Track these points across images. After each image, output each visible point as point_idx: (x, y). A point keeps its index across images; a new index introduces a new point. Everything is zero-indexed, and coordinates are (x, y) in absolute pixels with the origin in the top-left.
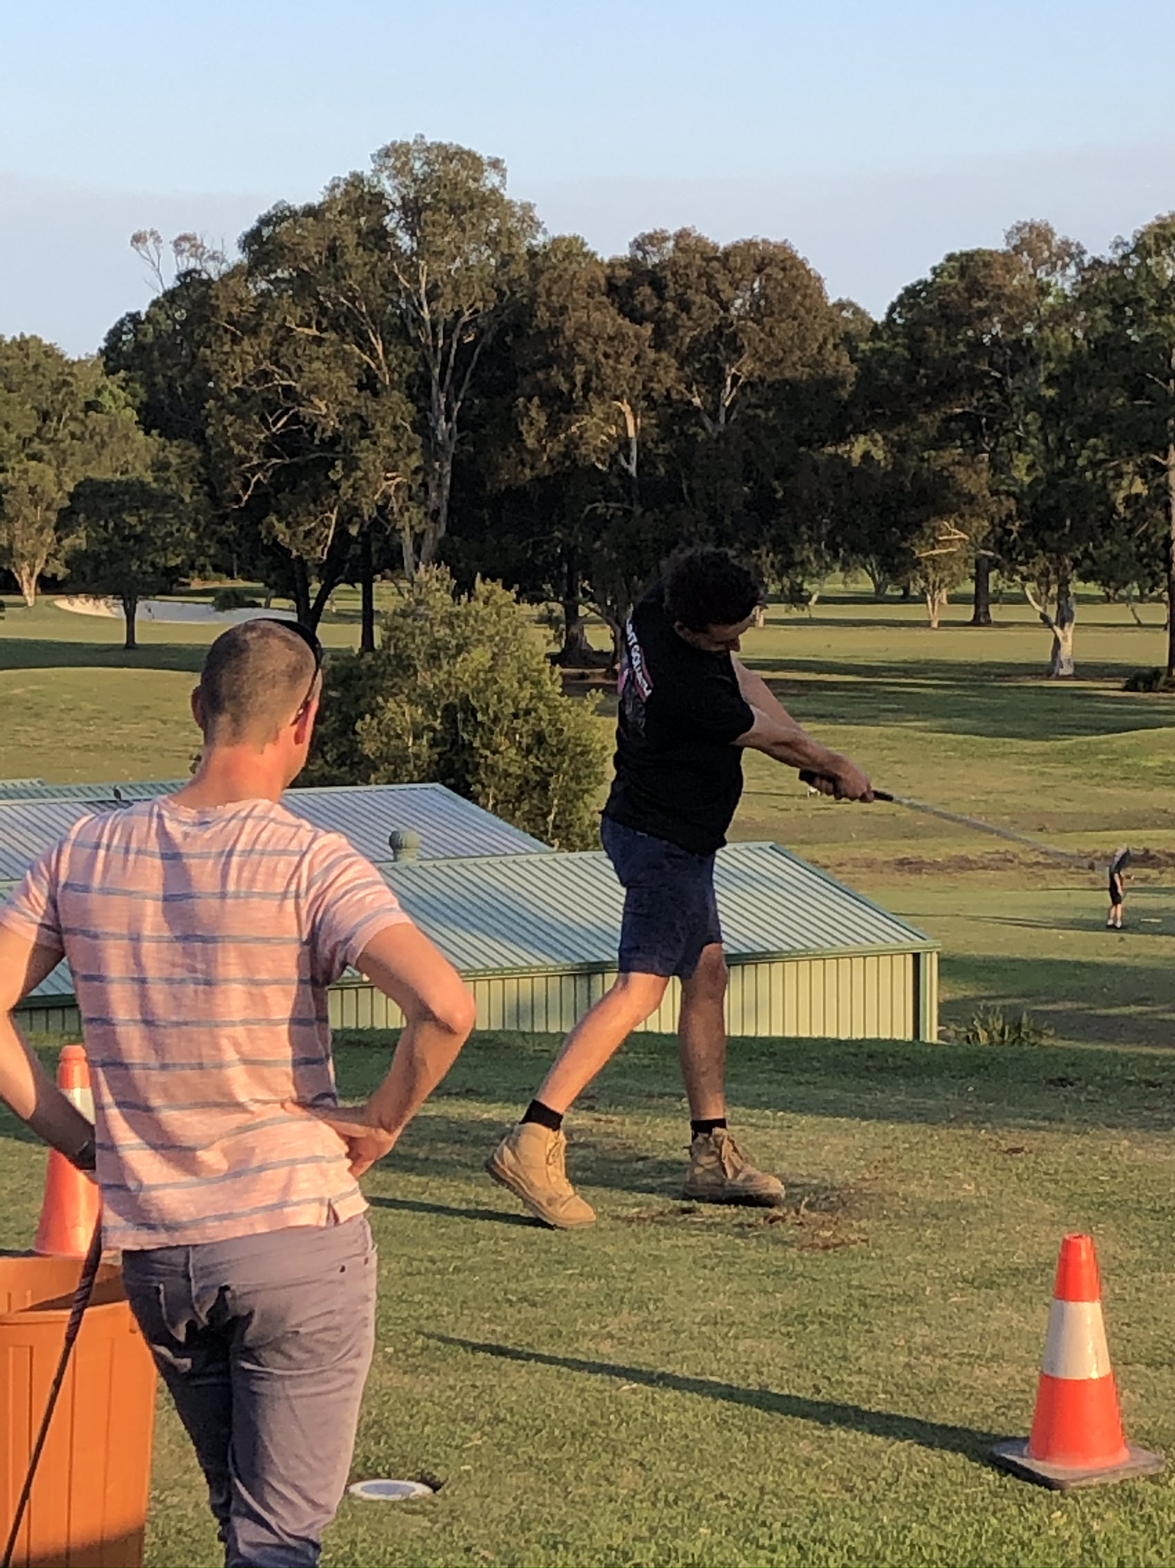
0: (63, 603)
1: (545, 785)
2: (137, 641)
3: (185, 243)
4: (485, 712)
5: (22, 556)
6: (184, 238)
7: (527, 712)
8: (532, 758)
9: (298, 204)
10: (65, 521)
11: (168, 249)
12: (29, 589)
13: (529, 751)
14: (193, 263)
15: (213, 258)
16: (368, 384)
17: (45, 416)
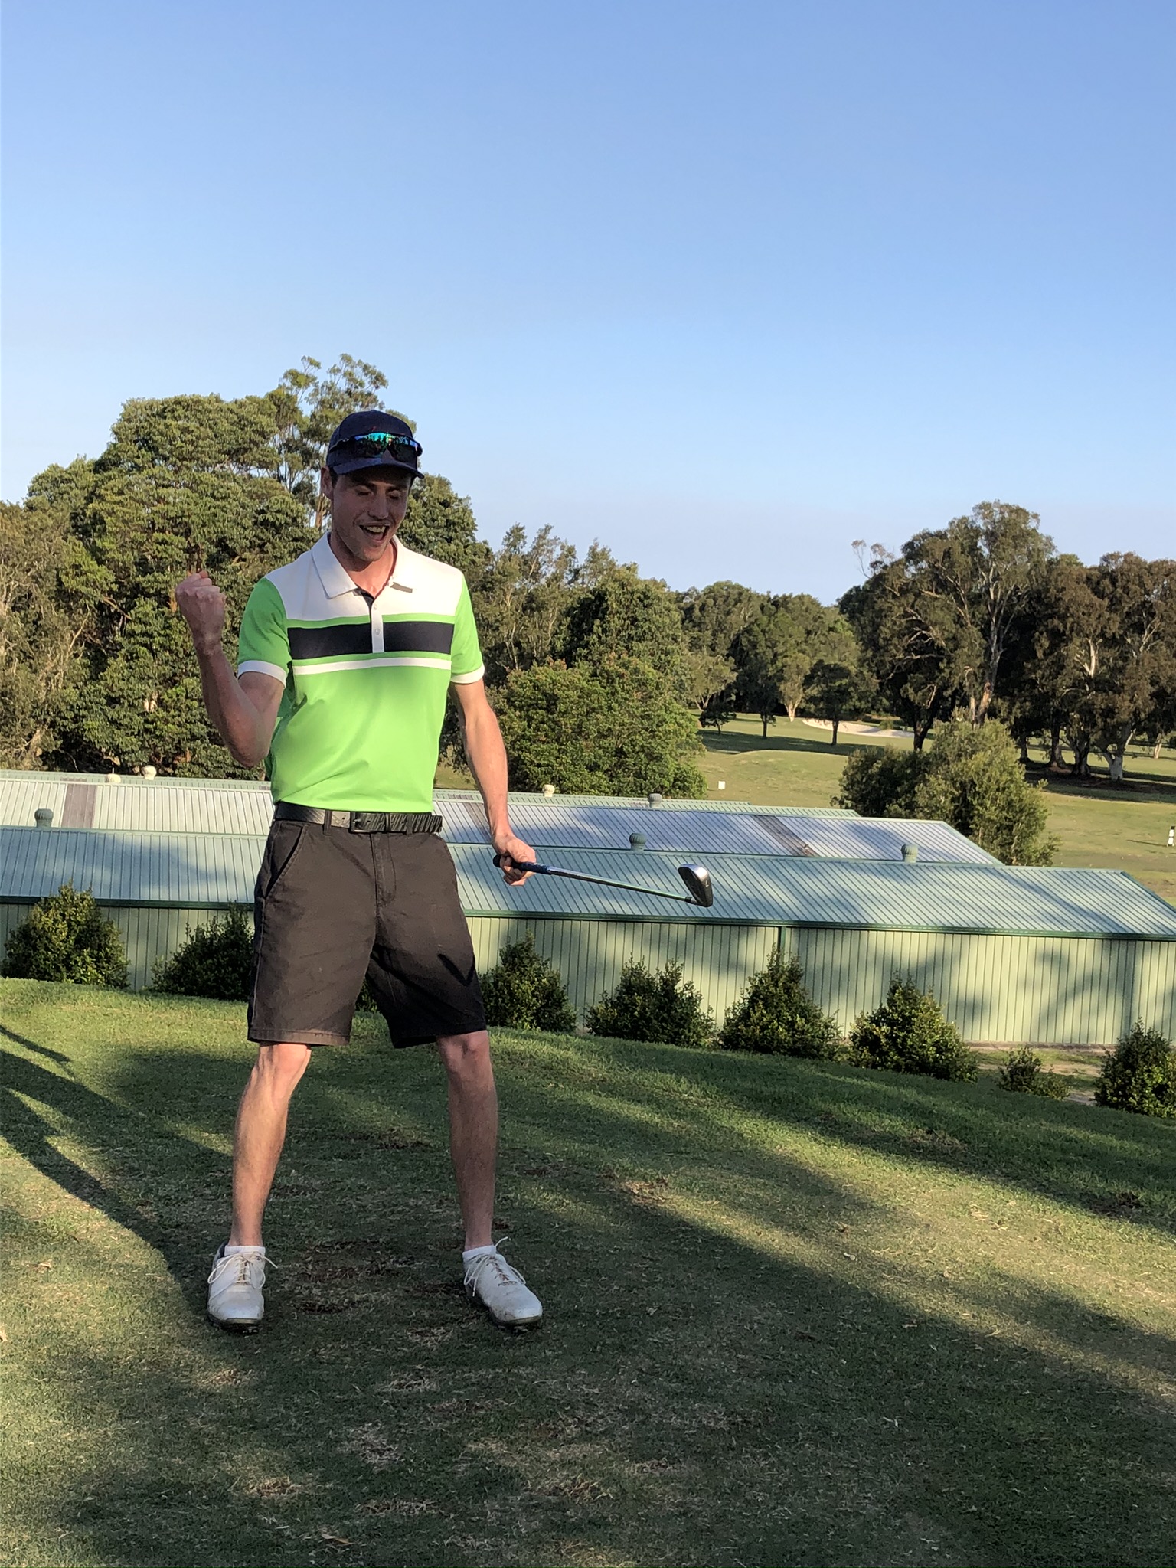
0: (805, 721)
1: (1010, 828)
2: (838, 742)
3: (876, 548)
4: (981, 787)
5: (790, 698)
6: (877, 545)
7: (1004, 789)
8: (1004, 813)
9: (933, 530)
10: (808, 681)
11: (868, 550)
12: (792, 714)
13: (1003, 809)
14: (879, 558)
15: (889, 556)
16: (959, 620)
17: (809, 633)
